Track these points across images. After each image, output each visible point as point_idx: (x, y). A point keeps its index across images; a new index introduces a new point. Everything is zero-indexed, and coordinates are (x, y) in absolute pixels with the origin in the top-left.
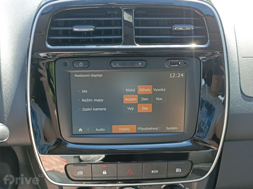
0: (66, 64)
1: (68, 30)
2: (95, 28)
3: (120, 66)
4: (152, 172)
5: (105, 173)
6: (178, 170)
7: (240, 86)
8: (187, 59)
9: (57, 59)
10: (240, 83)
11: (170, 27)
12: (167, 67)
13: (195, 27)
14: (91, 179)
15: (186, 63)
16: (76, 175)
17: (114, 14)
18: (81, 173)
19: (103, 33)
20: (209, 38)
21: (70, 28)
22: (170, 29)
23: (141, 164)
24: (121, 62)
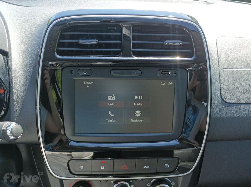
0: (72, 72)
1: (74, 42)
2: (98, 42)
3: (118, 75)
4: (144, 167)
5: (102, 168)
6: (166, 166)
7: (221, 94)
8: (176, 70)
9: (64, 68)
10: (220, 91)
11: (162, 42)
12: (159, 76)
13: (184, 43)
14: (90, 173)
15: (176, 73)
16: (77, 170)
17: (114, 30)
18: (82, 168)
19: (104, 46)
20: (195, 53)
21: (76, 41)
22: (161, 44)
23: (135, 160)
24: (119, 71)
